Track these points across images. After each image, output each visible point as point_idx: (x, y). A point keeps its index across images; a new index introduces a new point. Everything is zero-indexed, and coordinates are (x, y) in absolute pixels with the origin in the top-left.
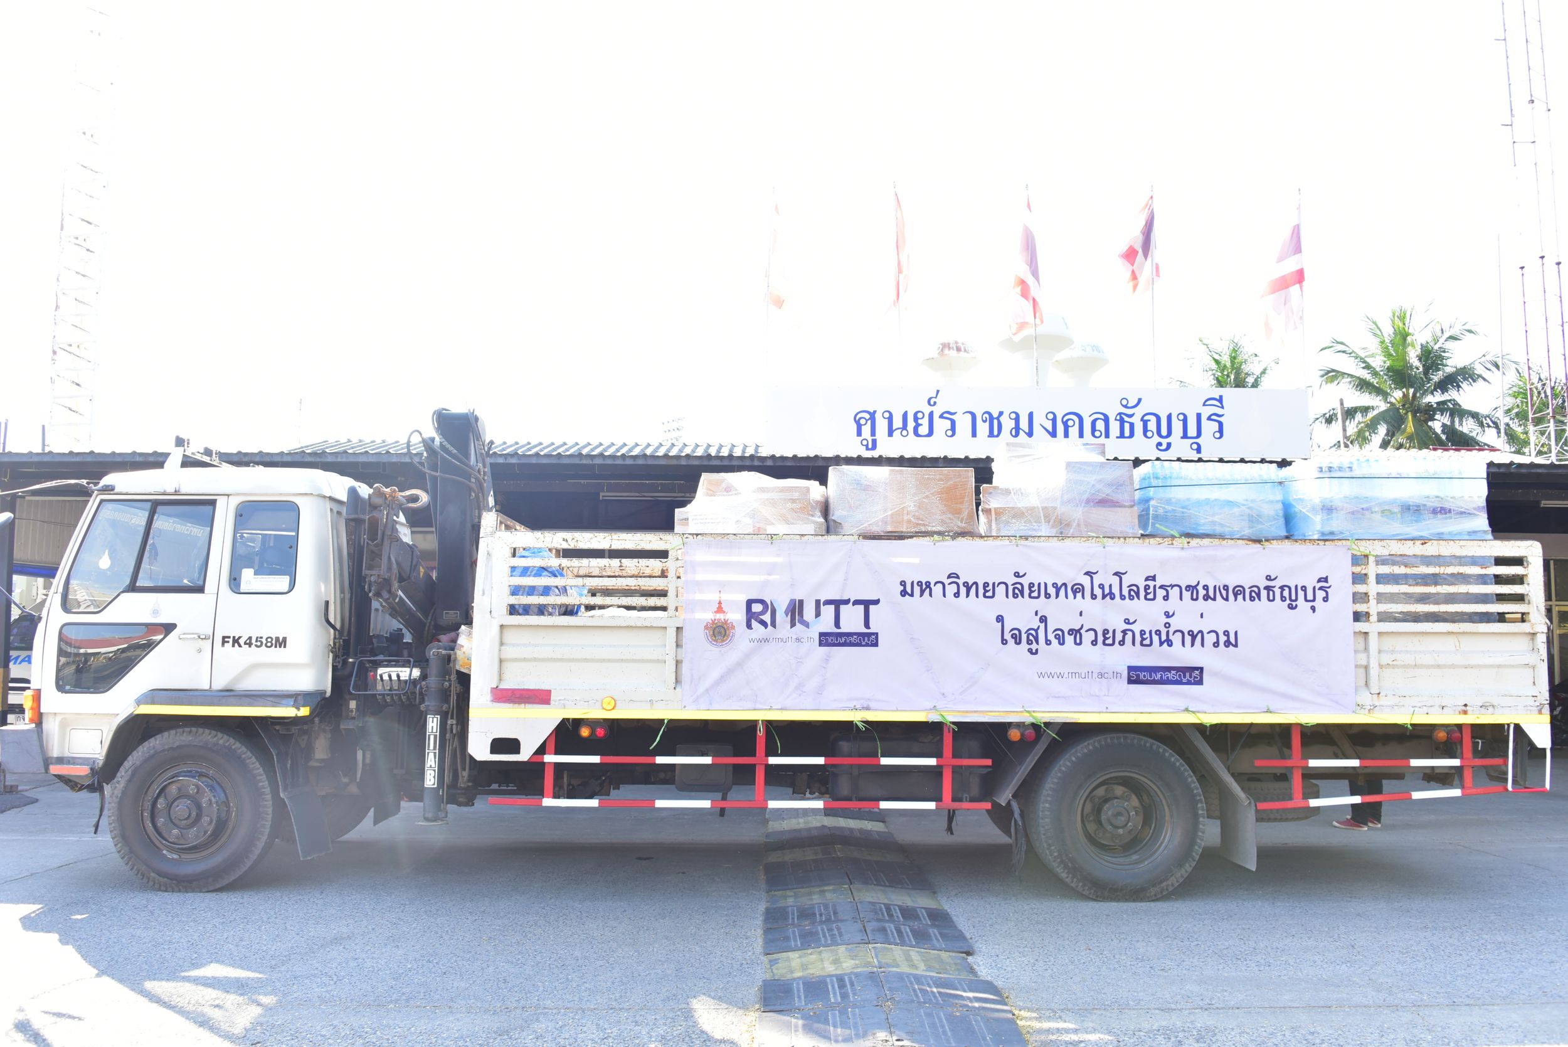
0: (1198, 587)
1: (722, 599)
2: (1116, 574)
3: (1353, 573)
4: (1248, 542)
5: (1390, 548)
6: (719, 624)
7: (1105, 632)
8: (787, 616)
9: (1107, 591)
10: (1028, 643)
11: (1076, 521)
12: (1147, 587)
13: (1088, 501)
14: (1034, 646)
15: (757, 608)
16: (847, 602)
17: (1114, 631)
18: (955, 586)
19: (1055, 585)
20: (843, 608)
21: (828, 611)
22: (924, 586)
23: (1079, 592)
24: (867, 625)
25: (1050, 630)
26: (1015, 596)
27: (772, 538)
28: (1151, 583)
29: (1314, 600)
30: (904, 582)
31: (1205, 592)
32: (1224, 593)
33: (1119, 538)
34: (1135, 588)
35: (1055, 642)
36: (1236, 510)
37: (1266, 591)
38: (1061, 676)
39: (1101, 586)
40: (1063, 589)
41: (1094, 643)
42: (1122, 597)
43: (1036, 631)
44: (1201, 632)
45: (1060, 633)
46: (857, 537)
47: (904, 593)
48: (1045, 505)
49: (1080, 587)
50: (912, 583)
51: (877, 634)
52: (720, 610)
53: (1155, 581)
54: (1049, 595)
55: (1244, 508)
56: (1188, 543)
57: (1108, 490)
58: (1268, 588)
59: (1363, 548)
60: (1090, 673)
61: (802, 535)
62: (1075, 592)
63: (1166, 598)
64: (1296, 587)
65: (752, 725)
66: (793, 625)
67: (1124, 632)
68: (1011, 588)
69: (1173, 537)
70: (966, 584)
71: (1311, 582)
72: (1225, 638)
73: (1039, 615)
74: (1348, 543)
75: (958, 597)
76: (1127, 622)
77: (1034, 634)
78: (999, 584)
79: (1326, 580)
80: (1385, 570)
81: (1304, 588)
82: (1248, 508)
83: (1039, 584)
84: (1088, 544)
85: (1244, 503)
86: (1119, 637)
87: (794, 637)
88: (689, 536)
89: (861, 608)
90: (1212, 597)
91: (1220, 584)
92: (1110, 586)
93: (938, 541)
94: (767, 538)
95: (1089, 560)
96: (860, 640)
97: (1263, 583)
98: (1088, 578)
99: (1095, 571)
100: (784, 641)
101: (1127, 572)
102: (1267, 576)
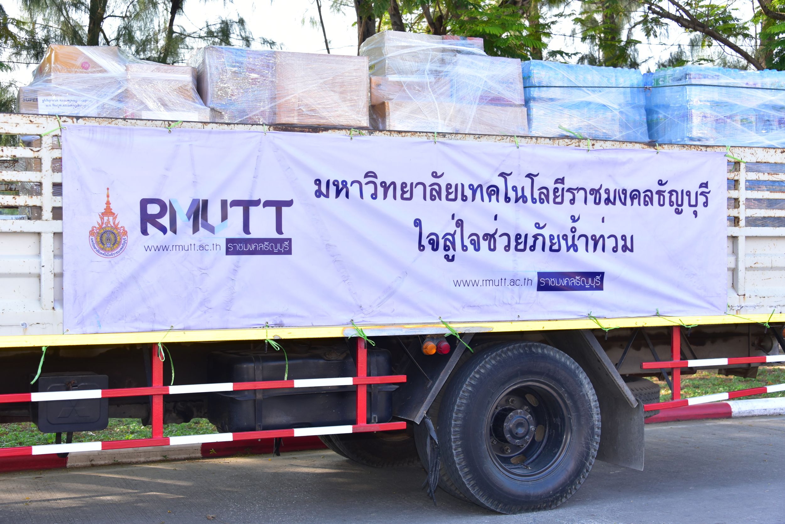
0: (600, 191)
1: (110, 198)
2: (529, 176)
4: (644, 146)
5: (757, 156)
6: (107, 229)
7: (518, 236)
8: (189, 219)
9: (520, 194)
10: (445, 250)
12: (556, 190)
13: (482, 98)
14: (451, 253)
15: (153, 209)
16: (256, 203)
17: (526, 236)
18: (372, 186)
19: (471, 186)
20: (252, 209)
21: (236, 213)
22: (341, 186)
23: (494, 194)
24: (279, 230)
25: (466, 235)
26: (433, 198)
27: (170, 125)
28: (560, 186)
29: (696, 205)
30: (319, 180)
31: (606, 196)
32: (623, 197)
33: (531, 138)
34: (545, 191)
35: (471, 247)
37: (657, 196)
38: (475, 284)
39: (515, 189)
40: (479, 191)
41: (507, 248)
42: (534, 201)
43: (453, 235)
44: (602, 236)
45: (475, 237)
46: (266, 127)
47: (319, 194)
49: (495, 189)
50: (328, 182)
51: (290, 240)
52: (108, 211)
53: (563, 184)
54: (466, 197)
56: (593, 145)
57: (500, 88)
58: (659, 193)
59: (737, 155)
60: (503, 281)
61: (203, 123)
62: (490, 195)
63: (572, 201)
64: (682, 191)
65: (150, 348)
66: (196, 229)
67: (536, 237)
68: (428, 189)
69: (578, 139)
70: (383, 184)
71: (694, 188)
72: (623, 243)
73: (456, 219)
74: (725, 150)
75: (376, 198)
76: (538, 226)
77: (451, 240)
78: (418, 184)
79: (705, 185)
80: (753, 176)
81: (689, 194)
83: (457, 185)
84: (502, 143)
86: (530, 242)
87: (198, 244)
88: (67, 119)
89: (273, 209)
90: (612, 201)
91: (620, 188)
92: (523, 189)
93: (355, 135)
94: (163, 125)
95: (504, 161)
96: (272, 246)
97: (656, 188)
98: (502, 179)
99: (509, 173)
100: (186, 249)
101: (538, 174)
102: (659, 181)
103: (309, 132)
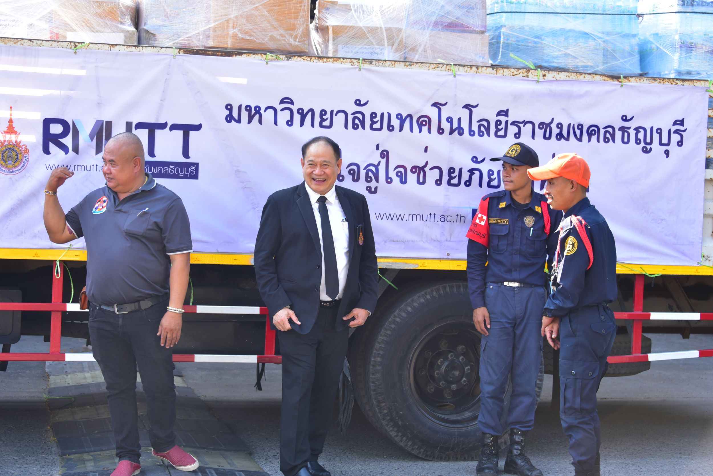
0: (551, 125)
1: (13, 117)
2: (466, 106)
3: (709, 117)
4: (606, 79)
6: (9, 147)
7: (451, 170)
8: (92, 139)
9: (455, 125)
10: (367, 181)
11: (422, 46)
12: (498, 123)
13: (436, 24)
14: (373, 184)
15: (56, 129)
16: (163, 126)
17: (461, 170)
18: (288, 112)
19: (399, 116)
20: (158, 133)
22: (253, 111)
23: (425, 125)
24: (186, 153)
25: (392, 167)
26: (355, 127)
27: (76, 46)
28: (503, 119)
29: (668, 144)
30: (231, 105)
31: (558, 131)
32: (578, 132)
33: (471, 66)
34: (485, 123)
35: (396, 180)
36: (591, 43)
37: (620, 133)
38: (400, 218)
39: (450, 120)
40: (408, 120)
41: (439, 182)
42: (472, 133)
43: (377, 167)
45: (402, 170)
46: (177, 50)
47: (229, 118)
48: (390, 25)
49: (427, 119)
50: (240, 107)
51: (197, 165)
52: (11, 129)
53: (507, 116)
54: (393, 126)
55: (599, 40)
56: (544, 76)
57: (458, 13)
58: (623, 129)
60: (432, 216)
61: (112, 45)
62: (420, 126)
63: (518, 135)
64: (652, 128)
65: (49, 265)
66: (99, 149)
67: (471, 171)
68: (350, 118)
69: (528, 69)
70: (300, 111)
71: (666, 124)
73: (381, 149)
74: (707, 84)
75: (291, 125)
76: (475, 159)
77: (374, 171)
78: (338, 112)
79: (681, 122)
81: (659, 131)
82: (604, 42)
83: (382, 115)
84: (437, 71)
85: (600, 35)
86: (465, 176)
89: (180, 133)
90: (566, 136)
91: (575, 122)
92: (459, 119)
93: (271, 60)
94: (69, 46)
95: (438, 90)
96: (177, 170)
97: (618, 123)
98: (436, 110)
99: (443, 103)
100: (88, 169)
101: (478, 105)
102: (623, 116)
103: (222, 55)
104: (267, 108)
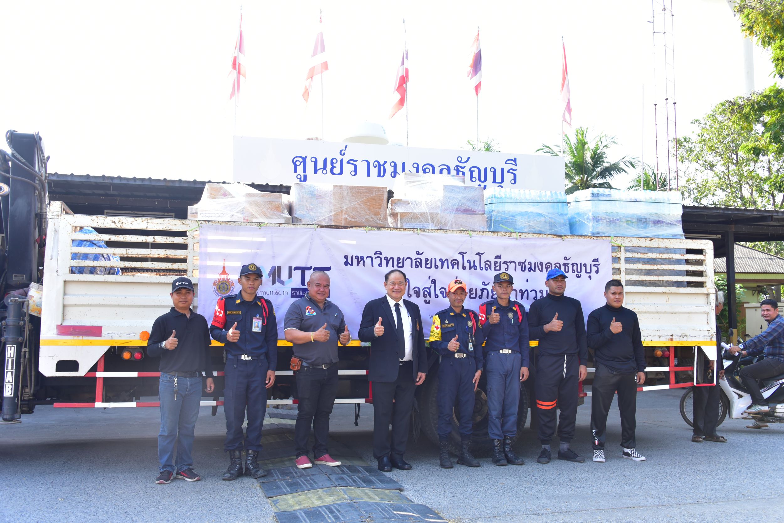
0: (525, 263)
1: (225, 265)
2: (478, 254)
3: (612, 257)
4: (554, 237)
5: (633, 243)
6: (223, 282)
8: (270, 277)
9: (472, 264)
10: (424, 297)
11: (450, 222)
12: (496, 263)
13: (457, 210)
14: (428, 299)
16: (309, 268)
17: (476, 289)
18: (379, 259)
19: (441, 260)
20: (307, 272)
21: (297, 275)
22: (360, 259)
23: (455, 265)
25: (438, 288)
26: (417, 267)
27: (260, 225)
28: (498, 260)
29: (590, 272)
30: (347, 256)
31: (529, 266)
32: (540, 267)
33: (480, 232)
34: (488, 263)
35: (440, 296)
36: (543, 219)
39: (469, 261)
40: (446, 262)
42: (481, 269)
43: (429, 289)
44: (527, 290)
46: (316, 226)
47: (346, 263)
48: (432, 211)
49: (456, 262)
50: (352, 257)
52: (224, 272)
53: (501, 259)
54: (438, 266)
55: (547, 217)
56: (520, 236)
57: (469, 204)
58: (565, 265)
59: (619, 242)
61: (280, 224)
62: (453, 266)
64: (581, 264)
66: (273, 283)
67: (482, 290)
68: (414, 262)
69: (511, 233)
70: (386, 258)
71: (589, 262)
72: (541, 295)
73: (431, 279)
74: (610, 238)
75: (381, 266)
76: (484, 283)
77: (428, 291)
78: (407, 258)
79: (597, 260)
80: (630, 255)
81: (585, 265)
82: (550, 218)
83: (431, 259)
84: (461, 235)
85: (547, 214)
86: (479, 293)
87: (274, 291)
88: (203, 222)
90: (533, 269)
91: (538, 261)
92: (474, 261)
93: (369, 230)
94: (256, 225)
95: (462, 245)
97: (562, 261)
98: (461, 256)
99: (465, 252)
100: (268, 293)
101: (484, 253)
102: (565, 257)
103: (341, 228)
104: (367, 257)
